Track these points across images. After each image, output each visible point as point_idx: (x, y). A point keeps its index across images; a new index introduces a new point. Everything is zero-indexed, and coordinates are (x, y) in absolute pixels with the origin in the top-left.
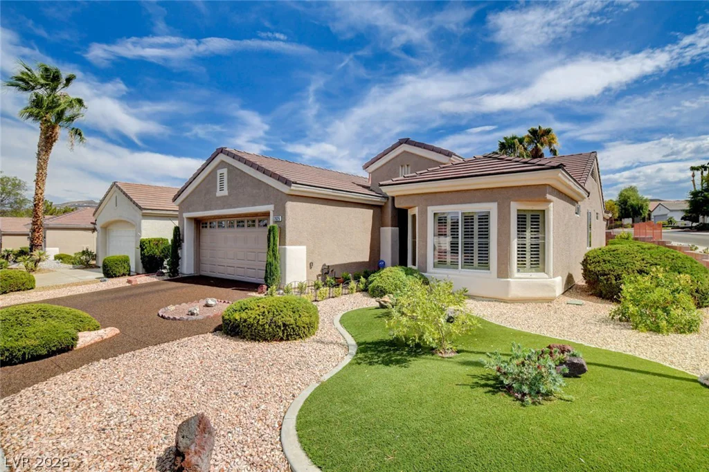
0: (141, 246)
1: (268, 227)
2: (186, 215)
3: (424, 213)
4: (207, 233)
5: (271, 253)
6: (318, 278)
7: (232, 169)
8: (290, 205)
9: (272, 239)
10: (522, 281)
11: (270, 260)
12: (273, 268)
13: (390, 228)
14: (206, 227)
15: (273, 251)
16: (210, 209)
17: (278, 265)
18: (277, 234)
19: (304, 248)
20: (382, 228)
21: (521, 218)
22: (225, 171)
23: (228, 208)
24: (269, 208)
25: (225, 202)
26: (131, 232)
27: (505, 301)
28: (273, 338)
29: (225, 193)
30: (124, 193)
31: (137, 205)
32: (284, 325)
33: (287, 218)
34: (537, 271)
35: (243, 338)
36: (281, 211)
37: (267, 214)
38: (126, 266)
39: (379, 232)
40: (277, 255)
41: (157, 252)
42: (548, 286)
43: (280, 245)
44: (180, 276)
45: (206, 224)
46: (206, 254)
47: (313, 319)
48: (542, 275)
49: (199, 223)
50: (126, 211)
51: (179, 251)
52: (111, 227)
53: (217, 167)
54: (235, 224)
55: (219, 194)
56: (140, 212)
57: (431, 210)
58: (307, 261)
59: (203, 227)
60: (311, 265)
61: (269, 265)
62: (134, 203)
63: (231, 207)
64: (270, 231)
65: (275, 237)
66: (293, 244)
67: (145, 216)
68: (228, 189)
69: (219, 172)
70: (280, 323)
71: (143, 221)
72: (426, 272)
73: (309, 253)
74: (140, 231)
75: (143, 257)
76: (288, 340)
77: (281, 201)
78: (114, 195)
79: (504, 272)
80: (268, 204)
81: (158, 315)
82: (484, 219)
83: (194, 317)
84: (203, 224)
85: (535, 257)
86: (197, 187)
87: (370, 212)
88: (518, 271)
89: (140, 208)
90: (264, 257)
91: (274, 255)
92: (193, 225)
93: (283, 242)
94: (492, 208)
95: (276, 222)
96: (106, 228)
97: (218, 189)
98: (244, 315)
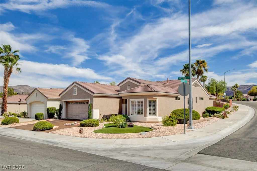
0: (47, 110)
1: (89, 104)
2: (63, 100)
3: (129, 100)
4: (69, 106)
5: (89, 111)
6: (102, 118)
7: (78, 88)
8: (94, 99)
9: (90, 108)
10: (150, 118)
11: (89, 113)
12: (90, 115)
13: (125, 104)
14: (69, 104)
15: (90, 111)
16: (72, 99)
17: (91, 115)
18: (91, 106)
19: (98, 110)
20: (123, 104)
21: (150, 103)
22: (76, 88)
23: (77, 99)
24: (89, 99)
25: (76, 97)
26: (43, 105)
27: (146, 122)
28: (90, 126)
29: (76, 94)
30: (40, 92)
31: (46, 97)
32: (92, 124)
33: (94, 102)
34: (154, 115)
35: (85, 127)
36: (92, 100)
37: (88, 101)
38: (43, 116)
39: (122, 105)
40: (91, 112)
41: (53, 112)
42: (156, 119)
43: (92, 109)
44: (61, 119)
45: (69, 103)
46: (69, 112)
47: (98, 123)
48: (155, 116)
49: (67, 103)
50: (41, 98)
51: (61, 111)
52: (33, 104)
53: (73, 87)
54: (76, 103)
55: (74, 95)
56: (47, 99)
57: (131, 100)
58: (99, 114)
59: (68, 104)
60: (100, 115)
61: (89, 114)
62: (45, 96)
63: (78, 98)
64: (89, 106)
65: (91, 107)
66: (95, 109)
67: (49, 100)
68: (77, 93)
69: (74, 88)
70: (91, 123)
71: (48, 102)
72: (129, 116)
73: (100, 111)
74: (47, 105)
75: (48, 113)
76: (93, 127)
77: (92, 98)
78: (36, 93)
79: (145, 116)
80: (89, 98)
81: (64, 125)
82: (142, 102)
83: (73, 125)
84: (68, 103)
85: (154, 112)
86: (67, 92)
87: (119, 99)
88: (149, 115)
89: (47, 98)
90: (87, 113)
91: (90, 112)
92: (65, 103)
93: (92, 108)
94: (143, 100)
95: (91, 103)
96: (31, 104)
97: (74, 93)
98: (85, 122)
